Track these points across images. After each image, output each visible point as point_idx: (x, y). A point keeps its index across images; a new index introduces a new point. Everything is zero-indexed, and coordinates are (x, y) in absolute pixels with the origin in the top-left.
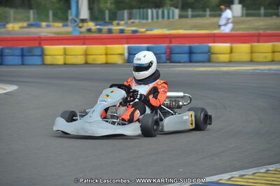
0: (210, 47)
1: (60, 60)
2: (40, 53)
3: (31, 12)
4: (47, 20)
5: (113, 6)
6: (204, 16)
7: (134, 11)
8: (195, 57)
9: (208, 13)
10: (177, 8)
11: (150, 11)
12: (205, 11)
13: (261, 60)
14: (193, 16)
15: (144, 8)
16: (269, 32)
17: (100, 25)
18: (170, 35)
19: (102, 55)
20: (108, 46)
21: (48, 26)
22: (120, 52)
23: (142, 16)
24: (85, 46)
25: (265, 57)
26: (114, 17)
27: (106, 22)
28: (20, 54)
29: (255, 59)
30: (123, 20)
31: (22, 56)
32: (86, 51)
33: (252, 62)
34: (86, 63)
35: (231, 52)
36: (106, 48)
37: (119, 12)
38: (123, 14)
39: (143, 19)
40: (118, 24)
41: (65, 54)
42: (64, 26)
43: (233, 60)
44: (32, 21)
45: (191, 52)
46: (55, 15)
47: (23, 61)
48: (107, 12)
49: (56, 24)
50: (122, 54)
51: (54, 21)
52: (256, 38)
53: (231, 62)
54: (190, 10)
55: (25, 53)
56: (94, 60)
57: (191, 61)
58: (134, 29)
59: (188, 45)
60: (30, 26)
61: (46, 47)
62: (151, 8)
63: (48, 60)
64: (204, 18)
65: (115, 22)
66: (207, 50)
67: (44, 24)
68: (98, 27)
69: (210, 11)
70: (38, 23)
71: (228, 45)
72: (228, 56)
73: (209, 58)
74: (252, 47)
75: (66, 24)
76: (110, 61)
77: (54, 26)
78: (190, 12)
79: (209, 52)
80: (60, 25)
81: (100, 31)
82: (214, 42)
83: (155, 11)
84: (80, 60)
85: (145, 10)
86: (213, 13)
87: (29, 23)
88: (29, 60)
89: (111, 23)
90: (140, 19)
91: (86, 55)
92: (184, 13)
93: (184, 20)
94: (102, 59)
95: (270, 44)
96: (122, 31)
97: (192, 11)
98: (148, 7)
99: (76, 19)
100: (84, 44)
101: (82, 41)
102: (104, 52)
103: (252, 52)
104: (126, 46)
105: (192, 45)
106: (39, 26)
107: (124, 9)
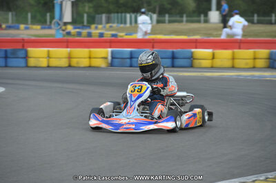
0: (192, 53)
1: (44, 63)
2: (23, 56)
3: (10, 14)
4: (26, 23)
5: (91, 10)
6: (182, 21)
7: (112, 15)
8: (178, 62)
9: (185, 19)
10: (154, 13)
11: (128, 16)
12: (182, 17)
13: (243, 66)
14: (170, 22)
15: (122, 13)
16: (249, 39)
17: (79, 28)
18: (153, 39)
19: (85, 58)
20: (92, 49)
21: (27, 28)
22: (104, 55)
23: (120, 20)
24: (69, 49)
25: (247, 64)
26: (92, 20)
27: (84, 26)
28: (4, 56)
29: (236, 65)
30: (101, 23)
31: (6, 57)
32: (70, 54)
33: (233, 68)
34: (70, 66)
35: (213, 58)
36: (90, 52)
37: (97, 16)
38: (101, 18)
39: (121, 23)
40: (96, 28)
41: (49, 57)
42: (42, 28)
43: (215, 66)
44: (10, 23)
45: (173, 57)
46: (33, 18)
47: (6, 62)
48: (85, 16)
49: (35, 27)
50: (106, 58)
51: (33, 23)
52: (237, 44)
53: (212, 68)
54: (167, 16)
55: (9, 55)
56: (78, 63)
57: (173, 66)
58: (114, 33)
59: (171, 50)
60: (9, 27)
61: (29, 49)
62: (129, 13)
63: (32, 62)
64: (181, 24)
65: (93, 26)
66: (189, 55)
67: (22, 26)
68: (78, 30)
69: (187, 17)
70: (17, 25)
71: (210, 51)
72: (210, 61)
73: (191, 63)
74: (233, 53)
75: (44, 26)
76: (93, 64)
77: (32, 29)
78: (167, 17)
79: (191, 57)
80: (39, 27)
81: (79, 34)
82: (196, 48)
83: (133, 16)
84: (64, 63)
85: (123, 14)
86: (189, 19)
87: (7, 25)
88: (12, 62)
89: (89, 27)
90: (118, 23)
91: (70, 57)
92: (161, 19)
93: (161, 25)
94: (85, 63)
95: (251, 51)
96: (101, 35)
97: (169, 17)
98: (126, 12)
99: (60, 22)
100: (67, 47)
101: (66, 44)
102: (87, 55)
103: (233, 59)
104: (110, 50)
105: (175, 50)
106: (18, 28)
107: (102, 13)
